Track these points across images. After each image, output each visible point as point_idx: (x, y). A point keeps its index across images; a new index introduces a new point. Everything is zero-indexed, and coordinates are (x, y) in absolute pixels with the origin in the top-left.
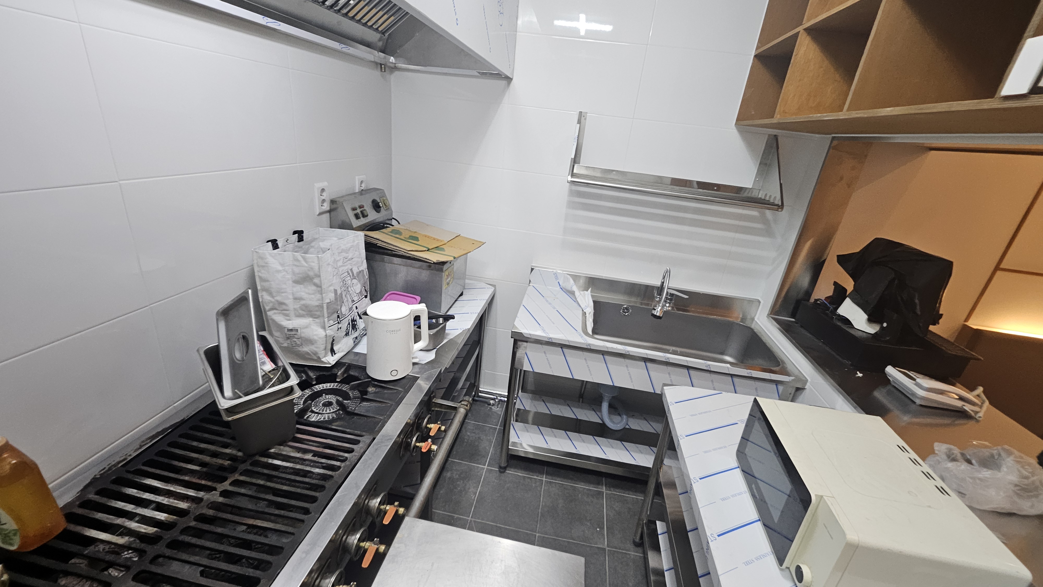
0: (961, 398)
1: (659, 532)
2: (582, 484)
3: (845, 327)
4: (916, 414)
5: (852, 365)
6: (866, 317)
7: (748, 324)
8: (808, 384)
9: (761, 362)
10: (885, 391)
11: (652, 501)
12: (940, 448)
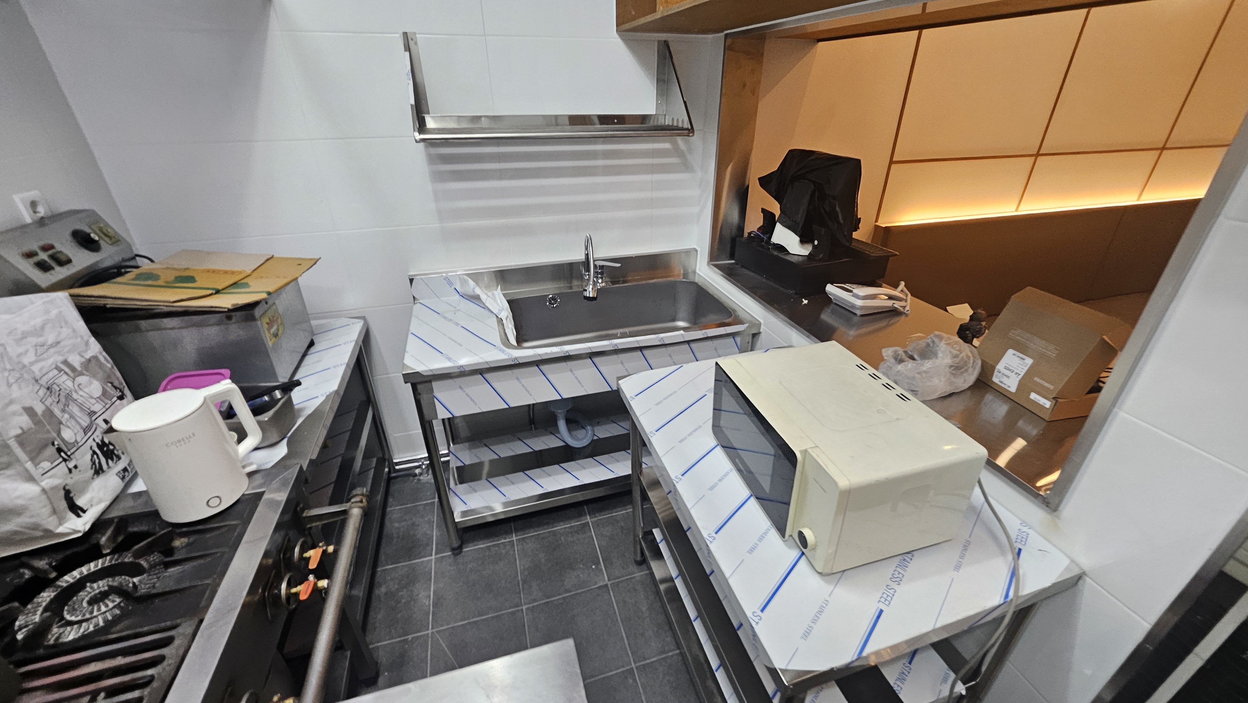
0: (891, 298)
1: (658, 540)
2: (562, 524)
3: (781, 255)
4: (859, 325)
5: (796, 294)
6: (797, 239)
7: (691, 278)
8: (762, 326)
9: (713, 318)
10: (830, 311)
11: (643, 509)
12: (888, 353)
